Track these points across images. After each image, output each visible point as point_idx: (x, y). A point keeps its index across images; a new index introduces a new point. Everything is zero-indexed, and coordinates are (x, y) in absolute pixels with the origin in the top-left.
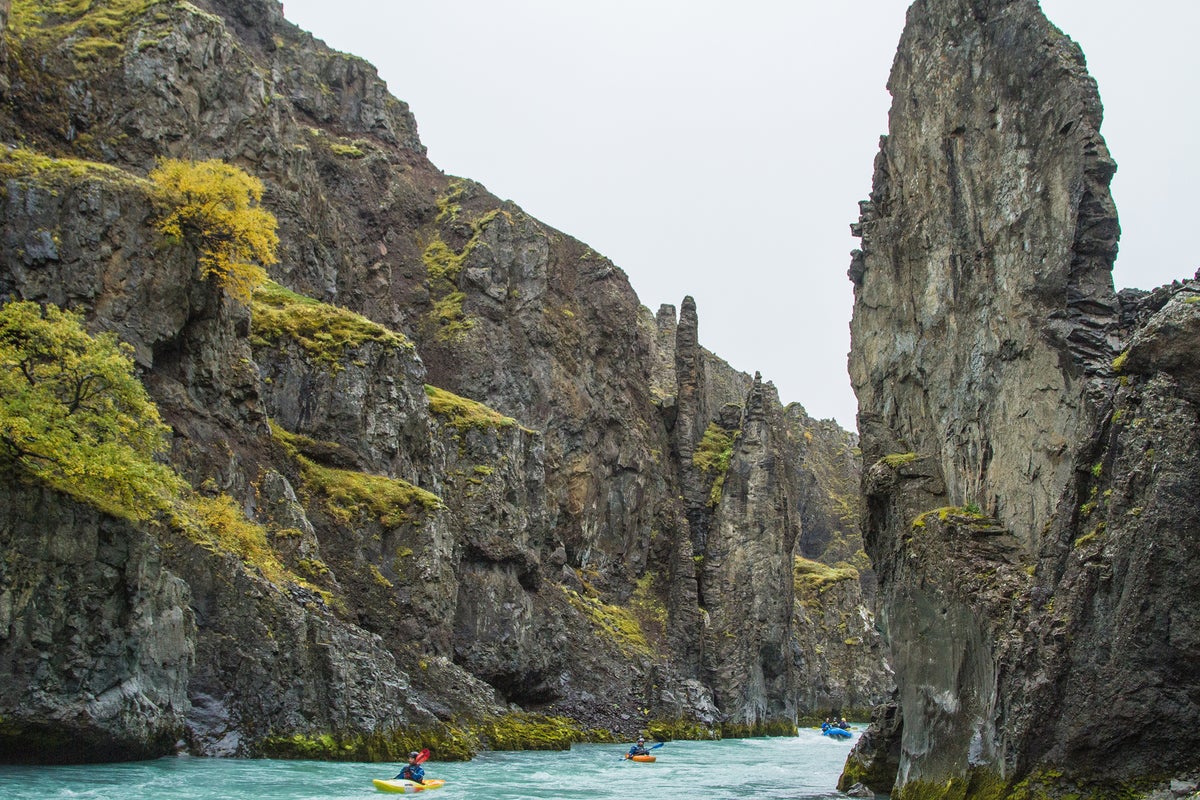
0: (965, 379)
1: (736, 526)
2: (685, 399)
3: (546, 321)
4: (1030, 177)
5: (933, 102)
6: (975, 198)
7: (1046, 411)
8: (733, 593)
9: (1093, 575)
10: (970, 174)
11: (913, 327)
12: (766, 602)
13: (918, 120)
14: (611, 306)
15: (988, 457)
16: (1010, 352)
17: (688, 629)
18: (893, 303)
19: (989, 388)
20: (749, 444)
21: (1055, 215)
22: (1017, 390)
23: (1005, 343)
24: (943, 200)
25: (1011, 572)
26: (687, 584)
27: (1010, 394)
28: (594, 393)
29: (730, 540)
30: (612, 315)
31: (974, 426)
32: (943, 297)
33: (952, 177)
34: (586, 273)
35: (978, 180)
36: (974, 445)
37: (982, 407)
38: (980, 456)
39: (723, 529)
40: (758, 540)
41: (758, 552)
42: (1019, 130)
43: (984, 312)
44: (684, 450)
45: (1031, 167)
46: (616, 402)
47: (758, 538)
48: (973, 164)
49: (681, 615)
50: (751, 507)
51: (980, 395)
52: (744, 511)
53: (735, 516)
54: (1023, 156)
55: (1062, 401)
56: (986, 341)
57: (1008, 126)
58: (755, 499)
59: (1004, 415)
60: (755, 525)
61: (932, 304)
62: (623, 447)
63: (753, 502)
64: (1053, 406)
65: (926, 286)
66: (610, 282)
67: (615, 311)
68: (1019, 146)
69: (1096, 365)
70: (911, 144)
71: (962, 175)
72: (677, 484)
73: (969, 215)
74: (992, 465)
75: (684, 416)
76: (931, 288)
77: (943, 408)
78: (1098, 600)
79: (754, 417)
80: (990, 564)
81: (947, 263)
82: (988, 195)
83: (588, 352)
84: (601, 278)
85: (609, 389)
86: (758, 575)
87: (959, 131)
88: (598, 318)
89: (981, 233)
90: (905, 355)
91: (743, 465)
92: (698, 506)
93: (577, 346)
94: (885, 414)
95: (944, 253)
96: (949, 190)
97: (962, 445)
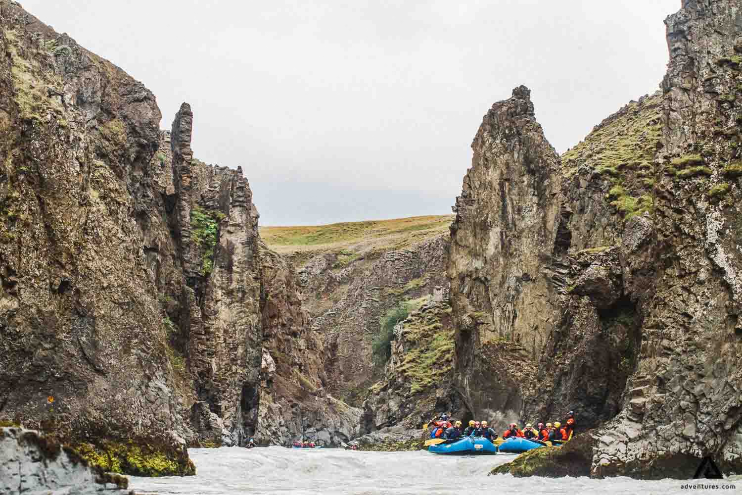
0: (506, 285)
1: (224, 291)
2: (184, 189)
3: (100, 136)
4: (538, 209)
5: (495, 163)
6: (513, 211)
7: (541, 303)
8: (224, 345)
9: (562, 370)
10: (511, 200)
11: (481, 258)
12: (246, 351)
13: (488, 168)
14: (147, 124)
15: (515, 317)
16: (526, 277)
17: (200, 374)
18: (472, 246)
19: (518, 291)
20: (233, 225)
21: (548, 227)
22: (528, 293)
23: (525, 274)
24: (498, 207)
25: (527, 365)
26: (199, 339)
27: (526, 295)
28: (131, 190)
29: (219, 303)
30: (148, 131)
31: (509, 305)
32: (496, 248)
33: (503, 198)
34: (123, 95)
35: (515, 202)
36: (509, 312)
37: (513, 297)
38: (512, 317)
39: (214, 294)
40: (241, 303)
41: (241, 312)
42: (534, 188)
43: (517, 260)
44: (184, 230)
45: (538, 204)
46: (144, 196)
47: (241, 300)
48: (513, 196)
49: (196, 363)
50: (235, 276)
51: (513, 293)
52: (230, 280)
53: (223, 283)
54: (535, 199)
55: (548, 301)
56: (516, 272)
57: (529, 185)
58: (239, 270)
59: (523, 302)
60: (238, 291)
61: (491, 249)
62: (146, 231)
63: (237, 272)
64: (544, 302)
65: (488, 241)
66: (146, 104)
67: (150, 128)
68: (534, 195)
69: (562, 290)
70: (483, 177)
71: (507, 198)
72: (179, 258)
73: (510, 217)
74: (517, 320)
75: (184, 203)
76: (491, 243)
77: (495, 295)
78: (563, 378)
79: (237, 204)
80: (518, 362)
81: (499, 234)
82: (519, 210)
83: (128, 159)
84: (138, 100)
85: (141, 188)
86: (241, 330)
87: (506, 180)
88: (136, 132)
89: (515, 226)
90: (477, 269)
91: (229, 243)
92: (194, 275)
93: (122, 156)
94: (464, 292)
95: (498, 229)
96: (501, 203)
97: (503, 312)
